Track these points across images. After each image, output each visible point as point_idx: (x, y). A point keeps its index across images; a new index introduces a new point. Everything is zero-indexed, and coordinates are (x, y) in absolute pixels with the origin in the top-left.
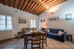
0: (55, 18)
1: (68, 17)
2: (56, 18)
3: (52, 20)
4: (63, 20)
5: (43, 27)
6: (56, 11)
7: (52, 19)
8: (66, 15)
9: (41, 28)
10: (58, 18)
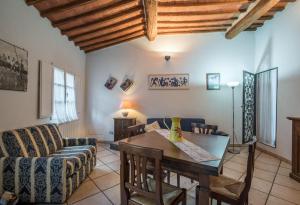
0: (176, 80)
1: (212, 82)
2: (178, 78)
3: (166, 84)
4: (197, 88)
5: (126, 115)
6: (179, 54)
7: (163, 83)
8: (207, 75)
9: (117, 121)
10: (185, 81)
